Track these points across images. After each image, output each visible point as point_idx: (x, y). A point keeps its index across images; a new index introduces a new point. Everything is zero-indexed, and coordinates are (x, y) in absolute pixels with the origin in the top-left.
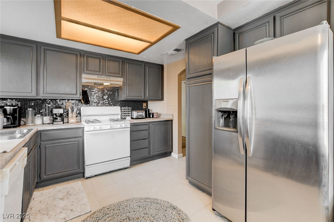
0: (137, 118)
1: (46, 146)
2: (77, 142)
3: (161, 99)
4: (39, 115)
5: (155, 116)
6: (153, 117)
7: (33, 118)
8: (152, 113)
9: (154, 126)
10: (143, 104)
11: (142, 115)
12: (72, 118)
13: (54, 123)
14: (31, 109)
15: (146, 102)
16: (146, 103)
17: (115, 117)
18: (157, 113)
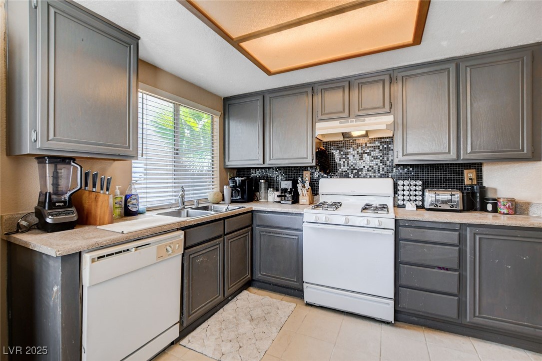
0: (432, 207)
1: (261, 233)
2: (297, 237)
3: (530, 155)
4: (271, 189)
5: (502, 209)
6: (495, 210)
7: (265, 193)
8: (495, 200)
9: (480, 239)
10: (466, 172)
11: (451, 201)
12: (304, 196)
13: (282, 202)
14: (263, 181)
15: (477, 167)
16: (474, 171)
17: (376, 202)
18: (512, 200)
